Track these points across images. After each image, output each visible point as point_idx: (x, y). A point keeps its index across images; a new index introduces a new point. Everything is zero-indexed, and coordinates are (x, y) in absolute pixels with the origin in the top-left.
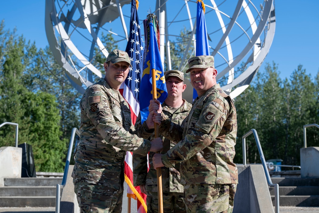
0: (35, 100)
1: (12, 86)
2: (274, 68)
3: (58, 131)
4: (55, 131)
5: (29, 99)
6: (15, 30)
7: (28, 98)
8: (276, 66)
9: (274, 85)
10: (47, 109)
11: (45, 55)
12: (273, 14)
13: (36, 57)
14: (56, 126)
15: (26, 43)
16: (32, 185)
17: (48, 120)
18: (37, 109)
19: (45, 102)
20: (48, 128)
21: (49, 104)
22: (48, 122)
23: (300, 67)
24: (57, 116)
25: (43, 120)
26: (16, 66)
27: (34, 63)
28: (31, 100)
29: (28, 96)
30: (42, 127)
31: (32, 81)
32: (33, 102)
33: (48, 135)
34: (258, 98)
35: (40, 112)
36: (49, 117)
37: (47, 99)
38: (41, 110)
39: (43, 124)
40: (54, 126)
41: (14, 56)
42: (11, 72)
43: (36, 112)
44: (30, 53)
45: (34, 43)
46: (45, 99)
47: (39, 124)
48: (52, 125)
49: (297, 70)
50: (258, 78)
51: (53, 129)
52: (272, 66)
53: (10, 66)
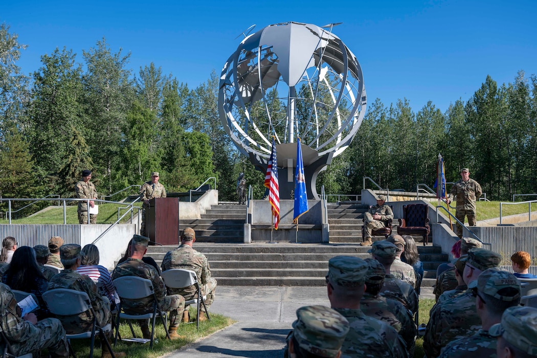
0: (191, 139)
1: (171, 127)
2: (406, 104)
3: (211, 164)
4: (209, 165)
5: (187, 138)
6: (171, 75)
7: (185, 137)
8: (407, 102)
9: (404, 120)
10: (201, 147)
11: (196, 96)
12: (364, 99)
13: (188, 97)
14: (209, 161)
15: (179, 86)
16: (225, 208)
17: (203, 156)
18: (194, 147)
19: (200, 141)
20: (203, 163)
21: (204, 142)
22: (203, 158)
23: (429, 103)
24: (210, 152)
25: (198, 156)
26: (175, 109)
27: (186, 103)
28: (188, 139)
29: (186, 135)
30: (198, 161)
31: (186, 120)
32: (190, 141)
33: (203, 169)
34: (391, 132)
35: (196, 149)
36: (203, 154)
37: (202, 138)
38: (197, 147)
39: (199, 159)
40: (208, 161)
41: (173, 101)
42: (170, 115)
43: (193, 149)
44: (183, 94)
45: (187, 85)
46: (200, 138)
47: (195, 159)
48: (206, 160)
49: (427, 106)
50: (391, 113)
51: (207, 163)
52: (404, 103)
53: (170, 110)
